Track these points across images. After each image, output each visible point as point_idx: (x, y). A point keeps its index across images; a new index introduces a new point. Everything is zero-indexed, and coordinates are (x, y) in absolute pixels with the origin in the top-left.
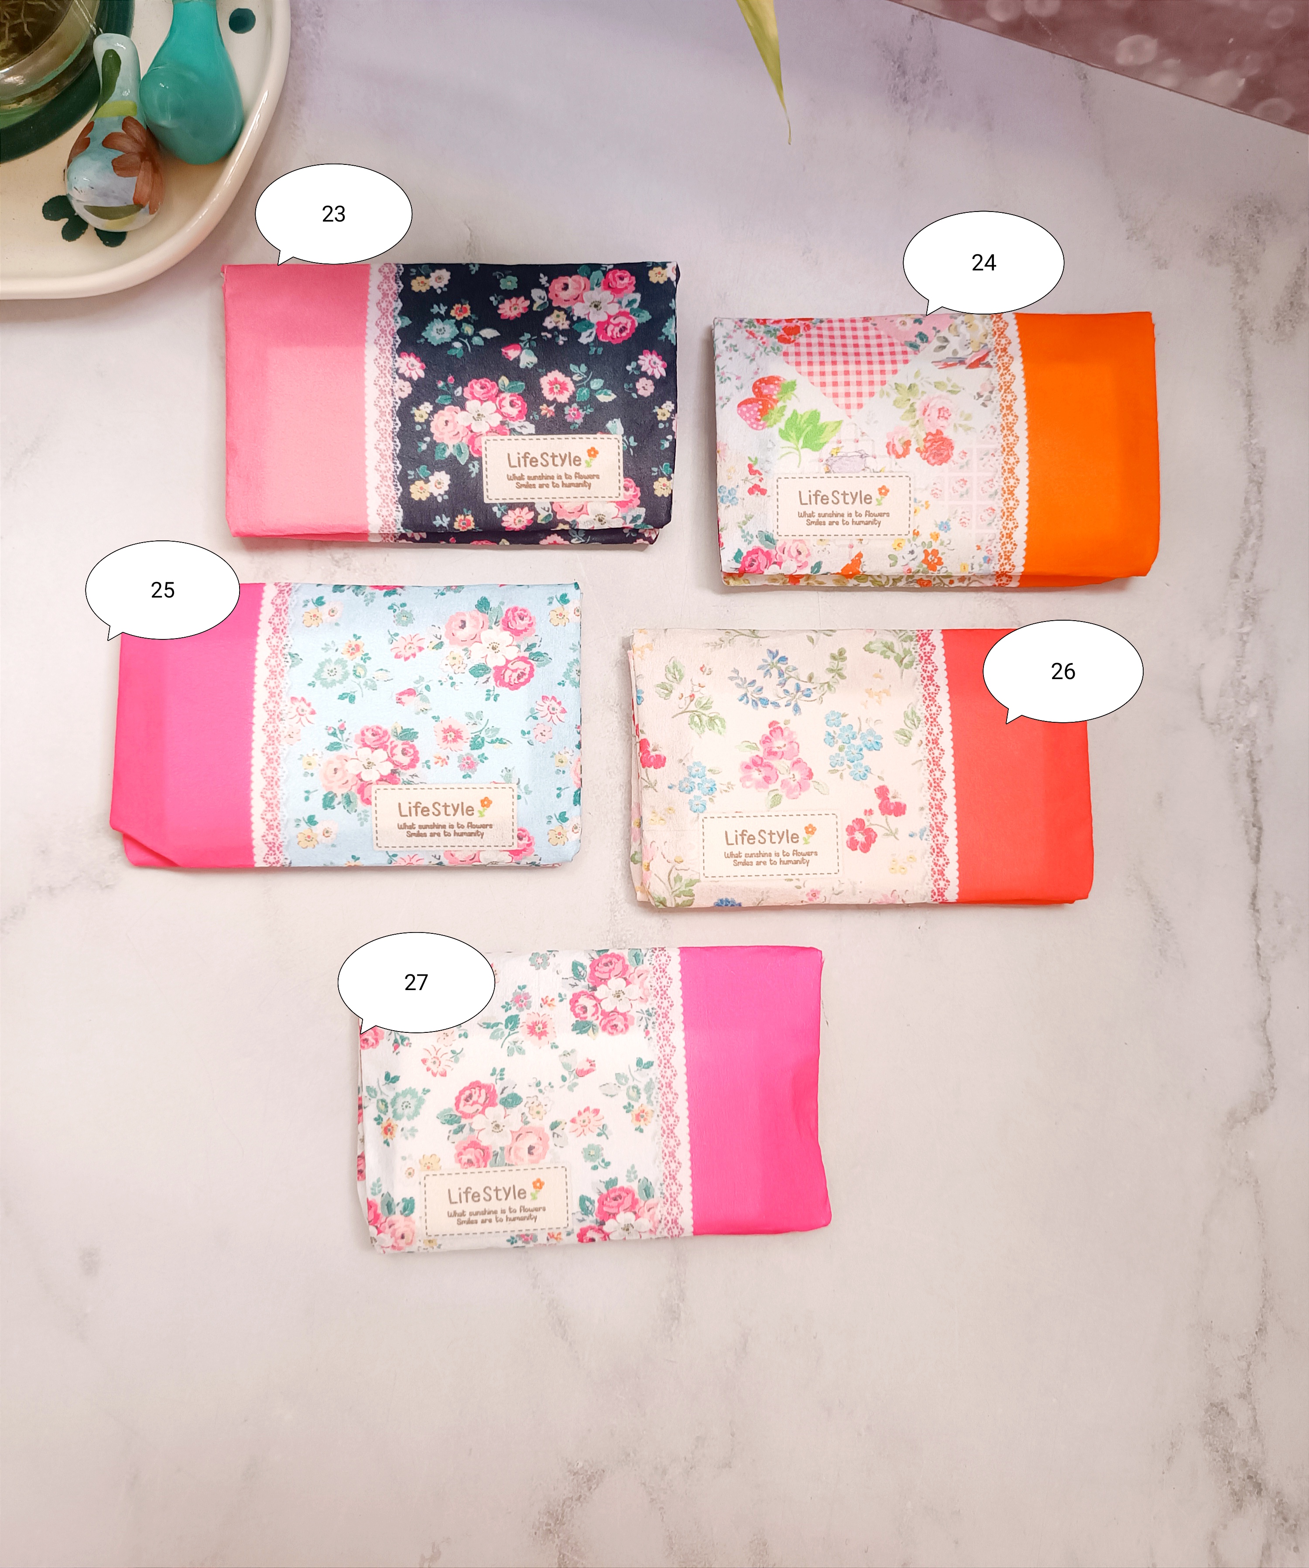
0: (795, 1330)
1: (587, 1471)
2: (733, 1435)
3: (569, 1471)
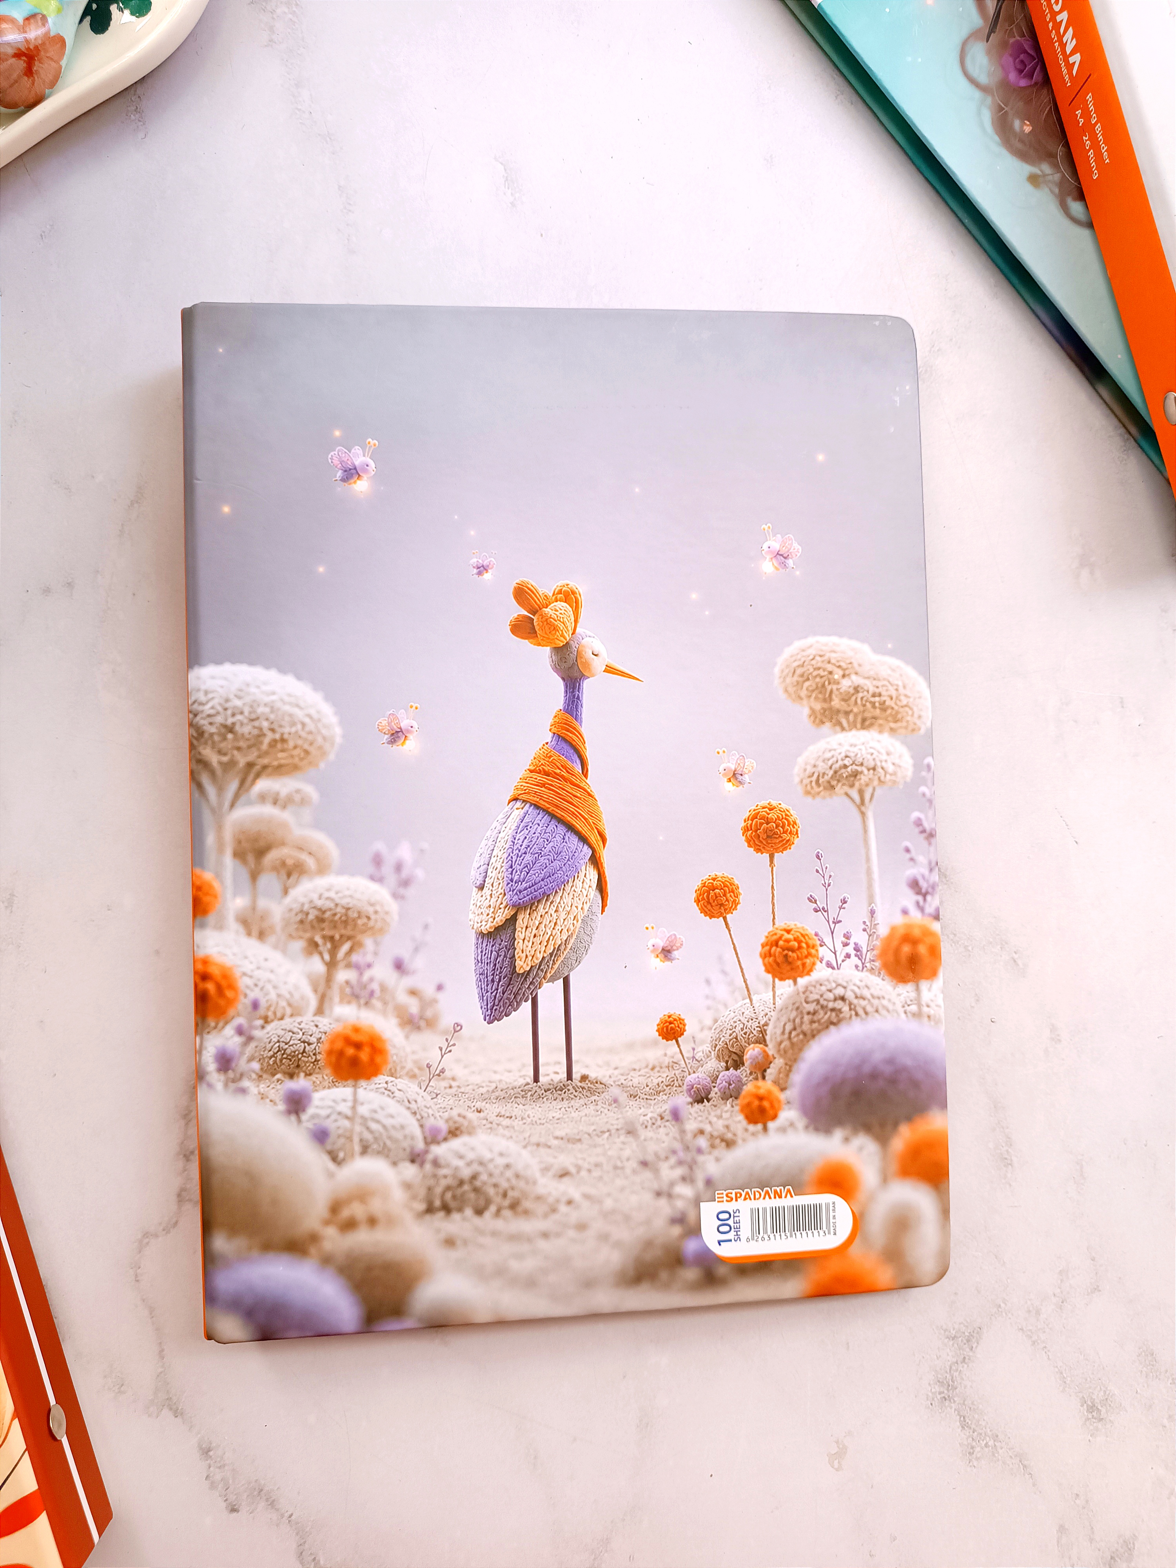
1: (964, 1333)
2: (1093, 1260)
3: (947, 1337)
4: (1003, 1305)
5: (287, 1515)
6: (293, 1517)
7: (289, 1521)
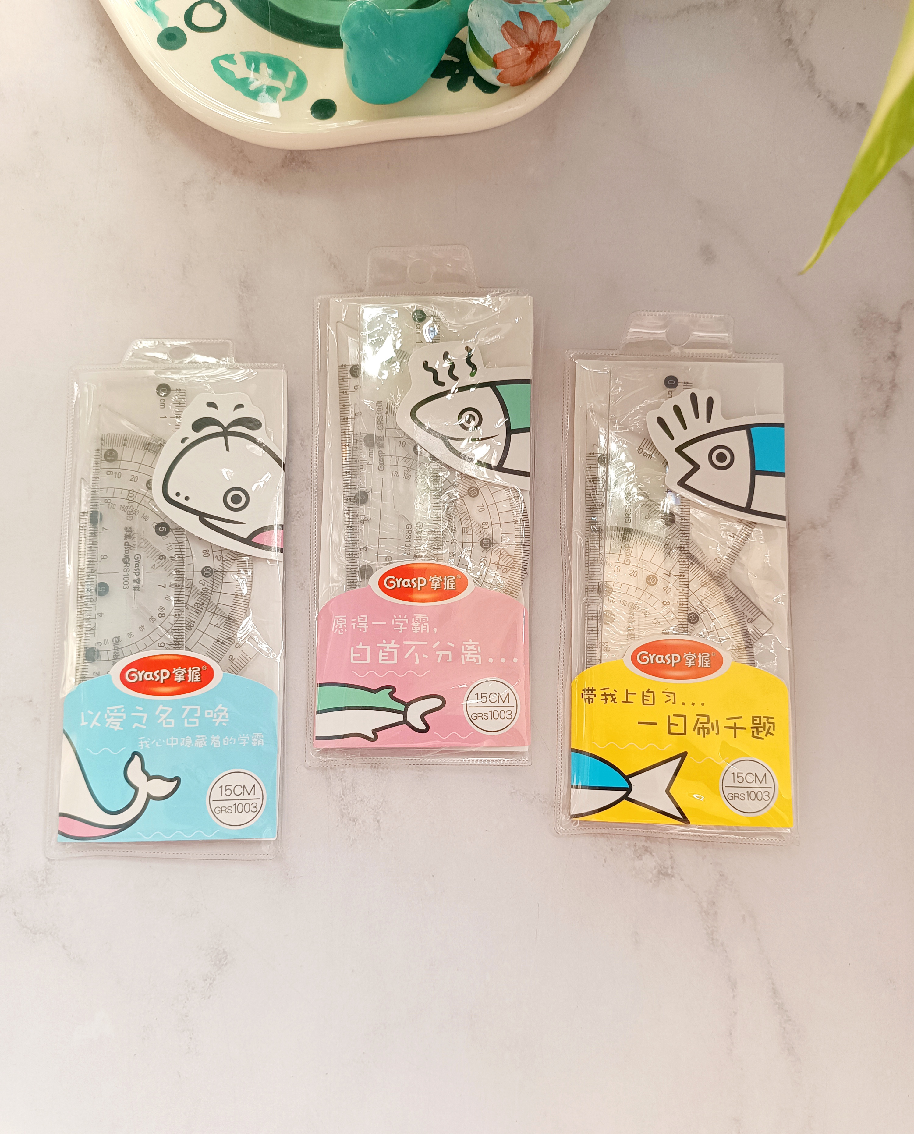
0: (145, 287)
1: (296, 165)
2: (185, 205)
3: (309, 163)
4: (263, 181)
5: (822, 97)
6: (817, 95)
7: (820, 93)
